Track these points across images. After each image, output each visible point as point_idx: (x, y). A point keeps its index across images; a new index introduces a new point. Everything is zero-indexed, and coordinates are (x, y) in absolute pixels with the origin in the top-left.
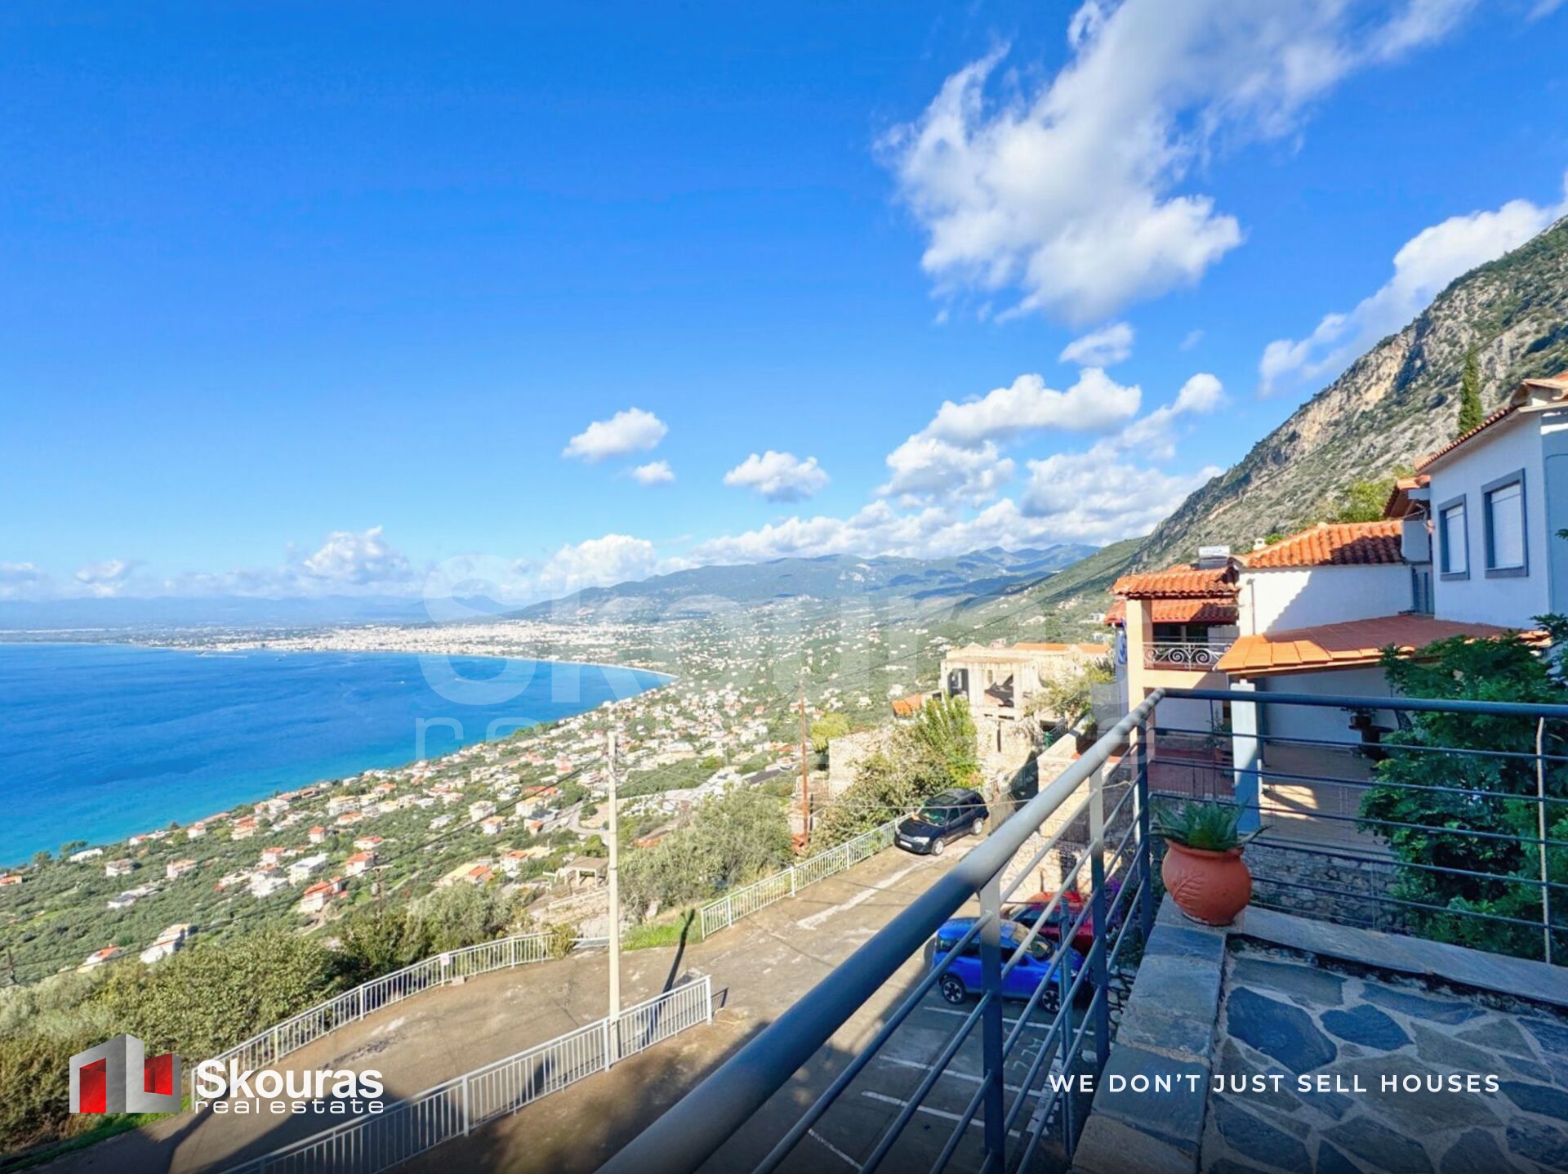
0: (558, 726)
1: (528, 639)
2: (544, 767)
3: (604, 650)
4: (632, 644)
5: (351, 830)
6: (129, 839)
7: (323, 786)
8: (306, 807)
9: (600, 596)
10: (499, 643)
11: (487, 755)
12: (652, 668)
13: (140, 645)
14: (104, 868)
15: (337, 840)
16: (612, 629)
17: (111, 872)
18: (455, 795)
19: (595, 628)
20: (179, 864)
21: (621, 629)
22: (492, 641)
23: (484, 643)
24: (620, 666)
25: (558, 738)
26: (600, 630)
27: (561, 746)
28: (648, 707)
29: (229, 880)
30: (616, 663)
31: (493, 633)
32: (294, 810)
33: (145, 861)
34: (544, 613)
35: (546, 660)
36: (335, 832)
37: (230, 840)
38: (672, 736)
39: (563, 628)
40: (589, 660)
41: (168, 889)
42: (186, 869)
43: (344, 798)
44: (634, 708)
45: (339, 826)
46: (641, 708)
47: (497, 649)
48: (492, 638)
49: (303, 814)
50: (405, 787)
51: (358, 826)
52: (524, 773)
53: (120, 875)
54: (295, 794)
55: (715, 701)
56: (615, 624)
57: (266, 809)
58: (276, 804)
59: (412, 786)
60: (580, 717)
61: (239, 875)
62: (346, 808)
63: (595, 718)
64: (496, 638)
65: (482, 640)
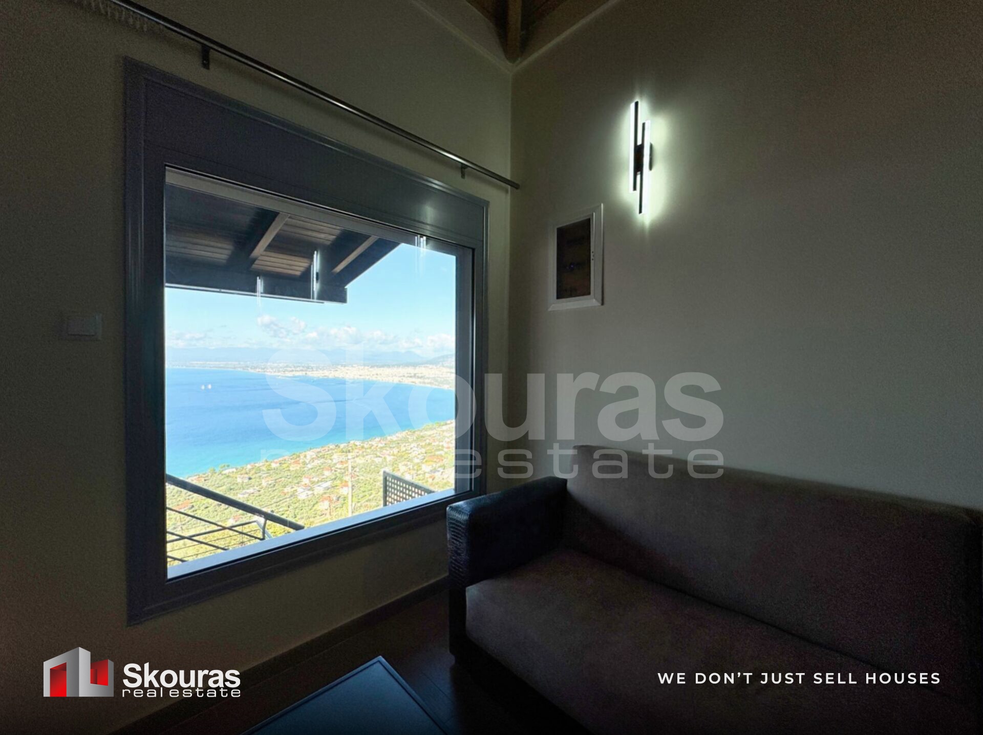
0: (446, 424)
2: (438, 446)
5: (343, 471)
6: (247, 465)
7: (331, 447)
8: (323, 457)
10: (418, 377)
11: (409, 437)
13: (252, 371)
14: (236, 478)
15: (336, 475)
17: (239, 480)
18: (392, 457)
20: (267, 479)
23: (411, 377)
29: (288, 489)
31: (416, 372)
32: (318, 457)
33: (253, 477)
36: (335, 471)
37: (289, 470)
41: (262, 491)
42: (270, 482)
43: (341, 454)
45: (337, 468)
47: (417, 381)
48: (415, 374)
49: (322, 460)
50: (369, 451)
51: (345, 469)
52: (428, 448)
53: (243, 482)
54: (318, 450)
57: (305, 456)
58: (310, 454)
59: (372, 450)
61: (292, 488)
62: (341, 459)
64: (417, 375)
65: (410, 375)
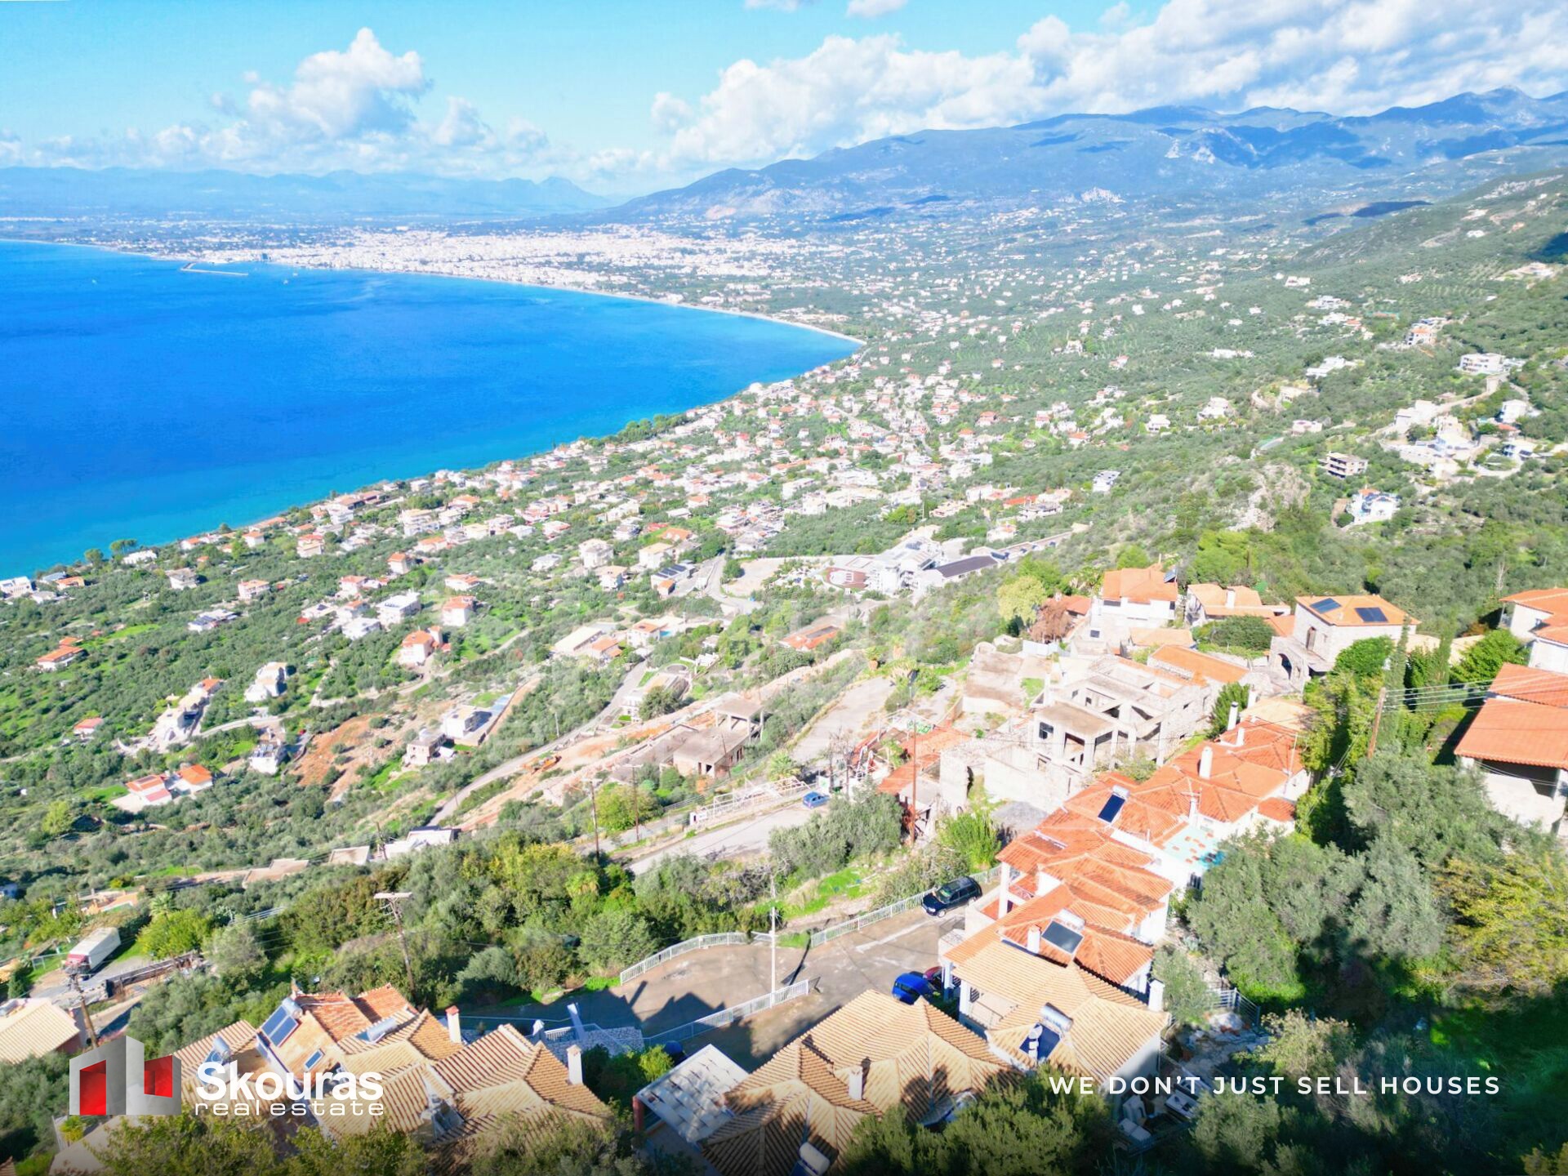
0: (686, 421)
1: (634, 262)
2: (670, 490)
3: (750, 287)
4: (794, 278)
5: (438, 560)
6: (180, 541)
7: (388, 488)
8: (373, 519)
9: (744, 185)
10: (591, 268)
11: (592, 462)
12: (823, 325)
14: (167, 578)
15: (423, 574)
16: (764, 247)
17: (176, 584)
18: (558, 524)
19: (736, 245)
20: (251, 584)
21: (779, 247)
22: (579, 263)
23: (569, 266)
24: (775, 318)
25: (687, 440)
26: (743, 247)
27: (692, 455)
28: (816, 397)
29: (310, 612)
30: (769, 313)
31: (582, 249)
32: (362, 520)
33: (208, 573)
34: (656, 213)
35: (662, 301)
36: (419, 561)
37: (297, 558)
38: (850, 453)
39: (687, 243)
40: (726, 305)
41: (246, 615)
42: (259, 591)
43: (418, 512)
44: (795, 399)
45: (421, 553)
46: (805, 400)
47: (591, 278)
48: (581, 256)
49: (373, 529)
50: (489, 500)
51: (444, 554)
52: (644, 497)
53: (187, 588)
54: (356, 497)
55: (919, 395)
56: (767, 237)
57: (327, 516)
58: (338, 508)
59: (499, 501)
60: (717, 407)
61: (322, 608)
62: (424, 527)
63: (737, 412)
64: (587, 259)
65: (565, 259)
